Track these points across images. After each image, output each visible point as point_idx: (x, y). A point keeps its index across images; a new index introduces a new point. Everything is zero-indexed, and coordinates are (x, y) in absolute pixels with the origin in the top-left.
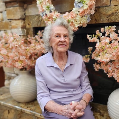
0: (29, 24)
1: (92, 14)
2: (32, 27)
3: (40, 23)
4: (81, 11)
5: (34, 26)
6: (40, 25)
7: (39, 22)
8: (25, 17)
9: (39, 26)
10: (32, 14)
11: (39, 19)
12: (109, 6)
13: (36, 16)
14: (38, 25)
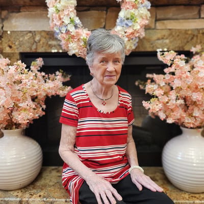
0: (10, 47)
1: (141, 37)
2: (17, 51)
3: (37, 45)
4: (130, 31)
5: (21, 51)
6: (36, 49)
7: (35, 44)
8: (3, 33)
9: (33, 50)
10: (19, 30)
11: (34, 38)
12: (153, 29)
13: (27, 34)
14: (31, 49)
